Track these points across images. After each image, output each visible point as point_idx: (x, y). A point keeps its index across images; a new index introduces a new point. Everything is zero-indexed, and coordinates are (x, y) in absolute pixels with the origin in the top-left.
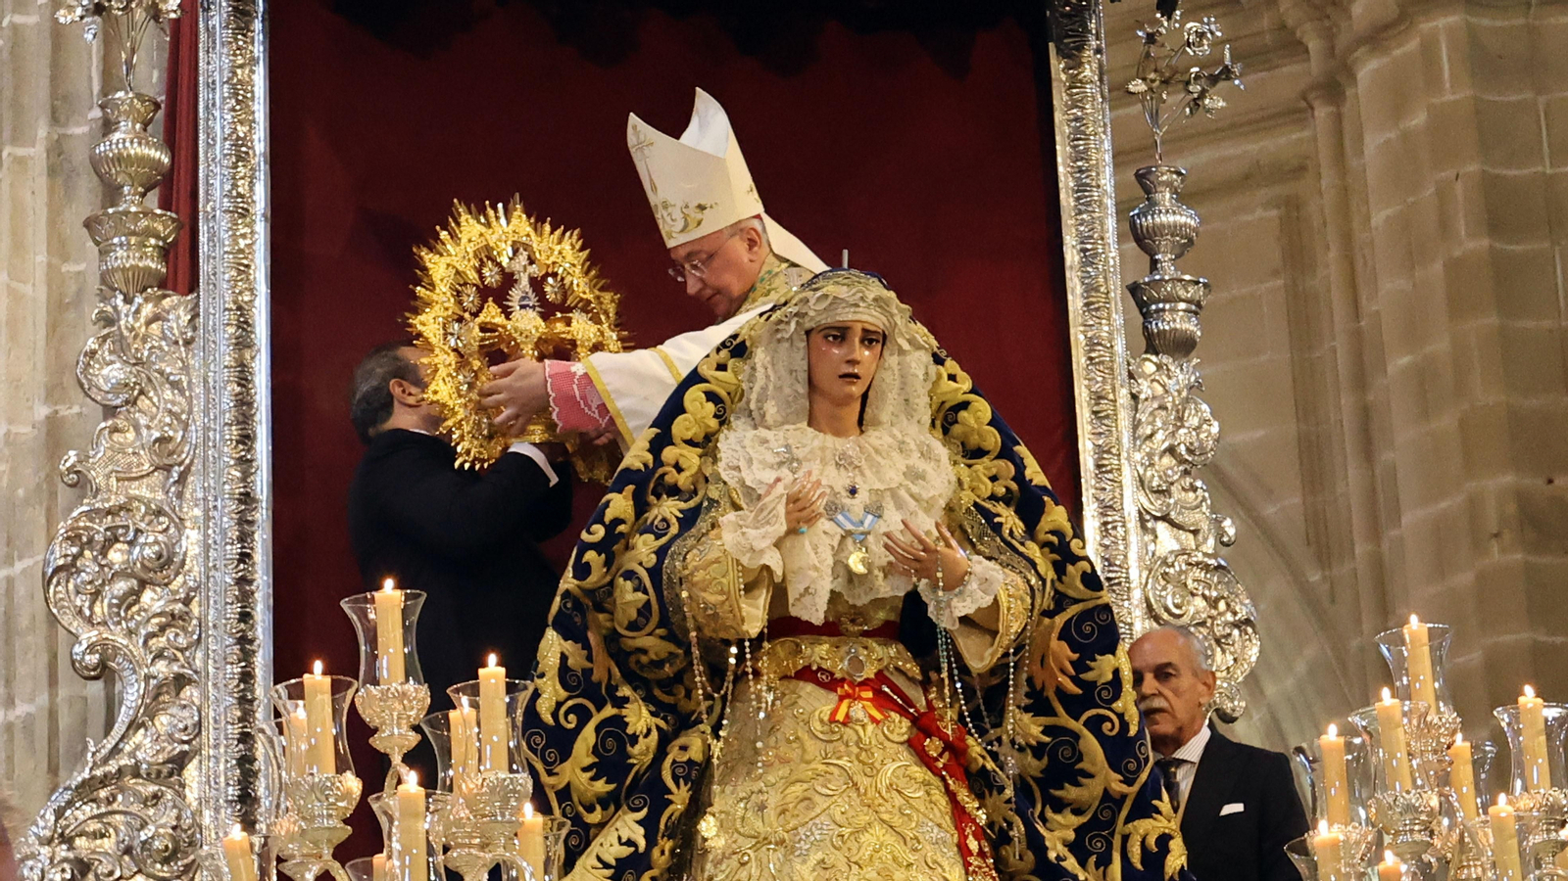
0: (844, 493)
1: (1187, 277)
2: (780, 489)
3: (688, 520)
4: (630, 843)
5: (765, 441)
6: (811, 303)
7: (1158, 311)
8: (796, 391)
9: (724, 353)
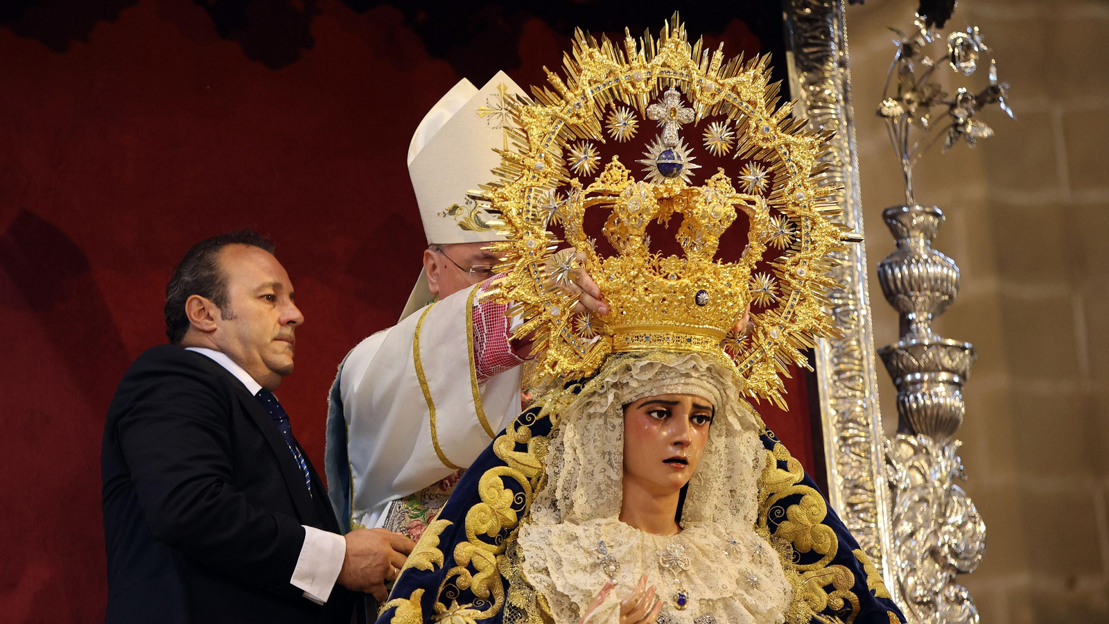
0: (672, 604)
1: (950, 342)
2: (613, 598)
5: (573, 538)
6: (634, 372)
7: (914, 382)
8: (609, 477)
9: (523, 430)
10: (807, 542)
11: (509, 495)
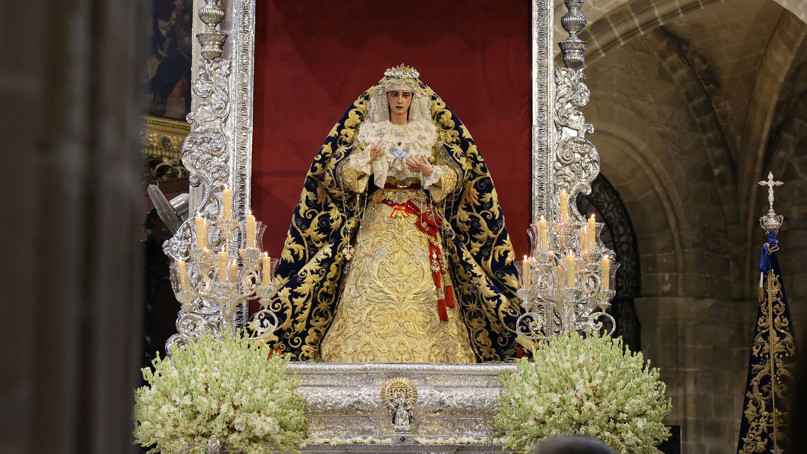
0: (397, 145)
3: (348, 153)
4: (327, 254)
5: (374, 127)
7: (568, 53)
8: (385, 111)
9: (362, 99)
10: (446, 124)
11: (358, 116)
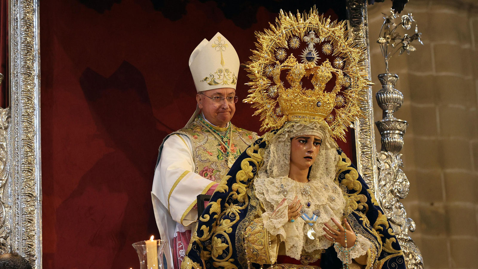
0: (305, 206)
1: (400, 120)
2: (286, 203)
3: (243, 214)
5: (273, 183)
6: (295, 127)
7: (387, 134)
8: (285, 163)
9: (256, 146)
10: (351, 186)
11: (251, 168)
